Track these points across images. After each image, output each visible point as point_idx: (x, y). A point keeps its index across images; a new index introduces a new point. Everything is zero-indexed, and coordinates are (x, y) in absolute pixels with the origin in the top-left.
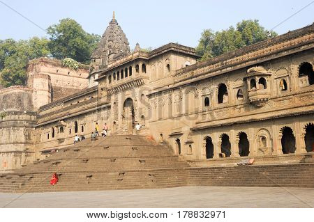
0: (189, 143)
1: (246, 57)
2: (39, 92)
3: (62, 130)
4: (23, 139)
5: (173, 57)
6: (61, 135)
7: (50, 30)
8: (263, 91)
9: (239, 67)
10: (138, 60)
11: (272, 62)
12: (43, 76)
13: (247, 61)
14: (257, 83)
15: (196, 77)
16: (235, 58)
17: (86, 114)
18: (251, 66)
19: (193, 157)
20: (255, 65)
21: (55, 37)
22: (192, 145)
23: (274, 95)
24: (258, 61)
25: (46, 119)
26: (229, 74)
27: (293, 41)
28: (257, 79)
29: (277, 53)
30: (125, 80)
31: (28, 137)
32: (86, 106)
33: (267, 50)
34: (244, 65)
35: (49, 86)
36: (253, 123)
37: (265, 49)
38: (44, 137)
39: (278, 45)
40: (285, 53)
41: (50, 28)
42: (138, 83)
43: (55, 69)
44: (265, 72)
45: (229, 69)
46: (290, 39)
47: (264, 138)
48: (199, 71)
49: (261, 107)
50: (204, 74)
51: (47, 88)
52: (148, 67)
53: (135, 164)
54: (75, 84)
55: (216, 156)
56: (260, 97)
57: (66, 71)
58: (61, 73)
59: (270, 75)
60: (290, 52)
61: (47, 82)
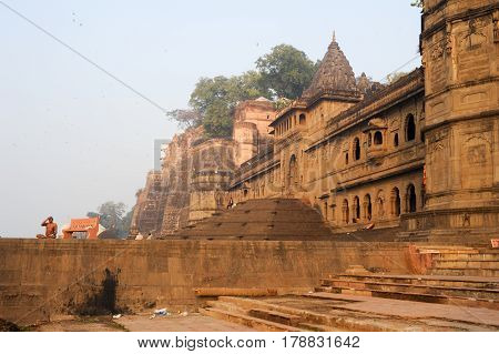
0: (333, 207)
2: (242, 146)
4: (214, 205)
5: (325, 105)
7: (261, 63)
8: (379, 147)
14: (372, 138)
18: (371, 118)
19: (335, 223)
20: (374, 117)
22: (335, 209)
23: (389, 151)
30: (287, 133)
31: (219, 202)
33: (386, 99)
34: (369, 116)
35: (254, 137)
36: (371, 183)
41: (260, 60)
43: (264, 115)
44: (382, 125)
46: (400, 87)
49: (378, 165)
51: (251, 140)
52: (307, 116)
55: (350, 221)
56: (374, 153)
59: (386, 128)
61: (251, 132)
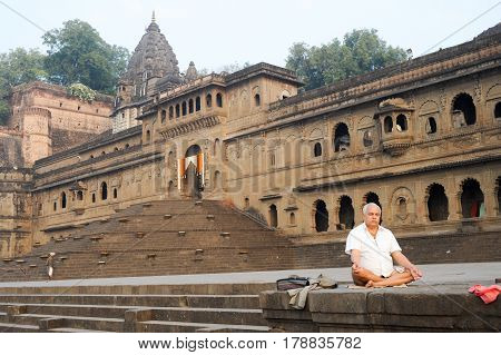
0: (292, 210)
1: (376, 84)
2: (33, 138)
3: (80, 195)
5: (264, 83)
6: (78, 204)
9: (366, 98)
10: (212, 86)
11: (416, 92)
12: (40, 111)
13: (379, 91)
14: (394, 122)
15: (302, 113)
16: (361, 87)
17: (122, 170)
18: (386, 98)
19: (297, 231)
20: (391, 97)
21: (56, 50)
22: (296, 213)
24: (396, 91)
25: (51, 179)
26: (352, 109)
27: (445, 63)
28: (394, 116)
29: (423, 79)
30: (189, 117)
31: (20, 207)
32: (120, 158)
33: (408, 76)
34: (374, 96)
35: (49, 127)
37: (406, 74)
38: (47, 208)
39: (425, 68)
40: (434, 80)
42: (210, 122)
43: (56, 102)
44: (405, 106)
45: (352, 102)
47: (402, 201)
48: (306, 104)
49: (397, 155)
50: (313, 109)
51: (46, 131)
52: (224, 98)
53: (215, 239)
54: (89, 126)
55: (332, 228)
56: (399, 142)
57: (74, 104)
58: (68, 107)
59: (412, 111)
60: (442, 79)
61: (45, 121)
